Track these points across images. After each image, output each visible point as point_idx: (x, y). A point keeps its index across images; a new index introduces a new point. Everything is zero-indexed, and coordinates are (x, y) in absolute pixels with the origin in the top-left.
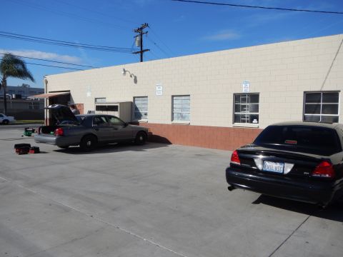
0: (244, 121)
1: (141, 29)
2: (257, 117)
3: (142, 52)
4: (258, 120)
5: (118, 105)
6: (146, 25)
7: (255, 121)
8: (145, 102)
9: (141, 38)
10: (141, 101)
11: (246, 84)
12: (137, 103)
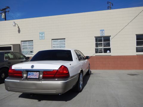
0: (102, 52)
1: (5, 9)
2: (109, 50)
4: (110, 51)
5: (12, 46)
6: (8, 7)
7: (108, 51)
8: (30, 44)
9: (5, 14)
10: (27, 43)
11: (102, 31)
12: (24, 44)
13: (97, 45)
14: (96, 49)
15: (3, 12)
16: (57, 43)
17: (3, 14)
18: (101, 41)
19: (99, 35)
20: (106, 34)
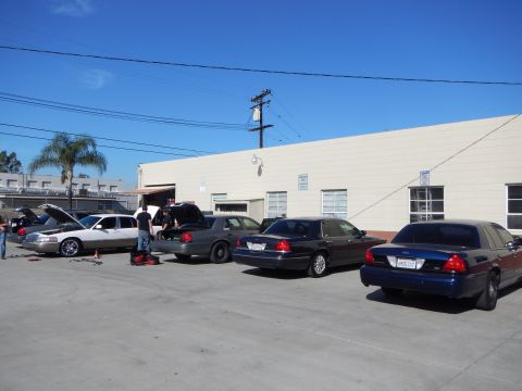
1: (261, 96)
2: (442, 218)
3: (261, 128)
5: (248, 203)
6: (268, 92)
8: (283, 199)
9: (261, 110)
10: (277, 198)
11: (425, 174)
12: (272, 199)
13: (413, 207)
14: (412, 216)
15: (256, 104)
16: (331, 198)
17: (257, 111)
18: (423, 196)
19: (417, 184)
20: (434, 182)
